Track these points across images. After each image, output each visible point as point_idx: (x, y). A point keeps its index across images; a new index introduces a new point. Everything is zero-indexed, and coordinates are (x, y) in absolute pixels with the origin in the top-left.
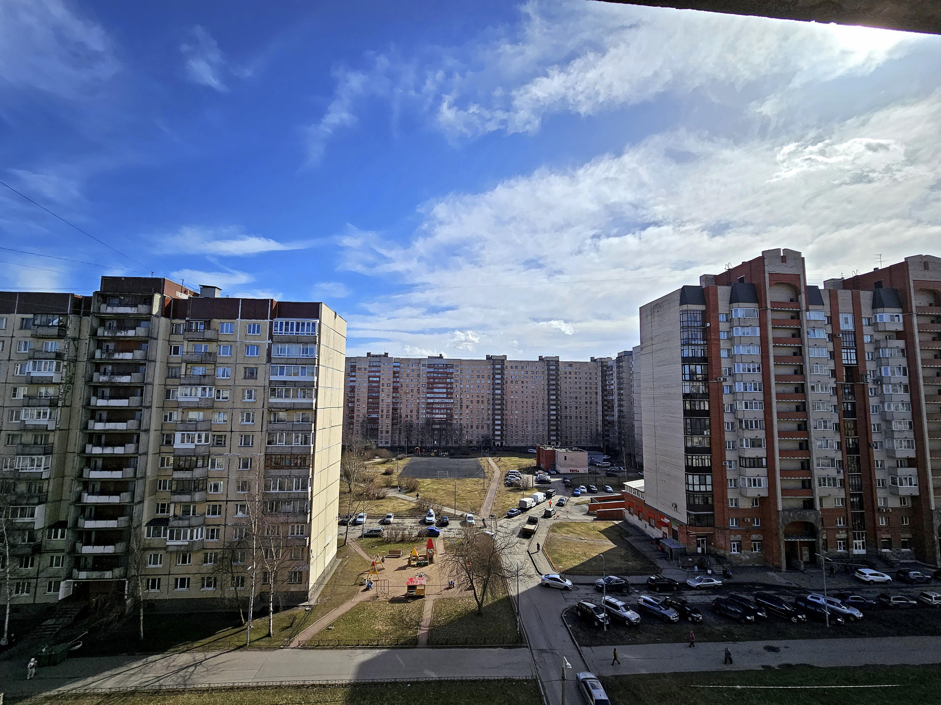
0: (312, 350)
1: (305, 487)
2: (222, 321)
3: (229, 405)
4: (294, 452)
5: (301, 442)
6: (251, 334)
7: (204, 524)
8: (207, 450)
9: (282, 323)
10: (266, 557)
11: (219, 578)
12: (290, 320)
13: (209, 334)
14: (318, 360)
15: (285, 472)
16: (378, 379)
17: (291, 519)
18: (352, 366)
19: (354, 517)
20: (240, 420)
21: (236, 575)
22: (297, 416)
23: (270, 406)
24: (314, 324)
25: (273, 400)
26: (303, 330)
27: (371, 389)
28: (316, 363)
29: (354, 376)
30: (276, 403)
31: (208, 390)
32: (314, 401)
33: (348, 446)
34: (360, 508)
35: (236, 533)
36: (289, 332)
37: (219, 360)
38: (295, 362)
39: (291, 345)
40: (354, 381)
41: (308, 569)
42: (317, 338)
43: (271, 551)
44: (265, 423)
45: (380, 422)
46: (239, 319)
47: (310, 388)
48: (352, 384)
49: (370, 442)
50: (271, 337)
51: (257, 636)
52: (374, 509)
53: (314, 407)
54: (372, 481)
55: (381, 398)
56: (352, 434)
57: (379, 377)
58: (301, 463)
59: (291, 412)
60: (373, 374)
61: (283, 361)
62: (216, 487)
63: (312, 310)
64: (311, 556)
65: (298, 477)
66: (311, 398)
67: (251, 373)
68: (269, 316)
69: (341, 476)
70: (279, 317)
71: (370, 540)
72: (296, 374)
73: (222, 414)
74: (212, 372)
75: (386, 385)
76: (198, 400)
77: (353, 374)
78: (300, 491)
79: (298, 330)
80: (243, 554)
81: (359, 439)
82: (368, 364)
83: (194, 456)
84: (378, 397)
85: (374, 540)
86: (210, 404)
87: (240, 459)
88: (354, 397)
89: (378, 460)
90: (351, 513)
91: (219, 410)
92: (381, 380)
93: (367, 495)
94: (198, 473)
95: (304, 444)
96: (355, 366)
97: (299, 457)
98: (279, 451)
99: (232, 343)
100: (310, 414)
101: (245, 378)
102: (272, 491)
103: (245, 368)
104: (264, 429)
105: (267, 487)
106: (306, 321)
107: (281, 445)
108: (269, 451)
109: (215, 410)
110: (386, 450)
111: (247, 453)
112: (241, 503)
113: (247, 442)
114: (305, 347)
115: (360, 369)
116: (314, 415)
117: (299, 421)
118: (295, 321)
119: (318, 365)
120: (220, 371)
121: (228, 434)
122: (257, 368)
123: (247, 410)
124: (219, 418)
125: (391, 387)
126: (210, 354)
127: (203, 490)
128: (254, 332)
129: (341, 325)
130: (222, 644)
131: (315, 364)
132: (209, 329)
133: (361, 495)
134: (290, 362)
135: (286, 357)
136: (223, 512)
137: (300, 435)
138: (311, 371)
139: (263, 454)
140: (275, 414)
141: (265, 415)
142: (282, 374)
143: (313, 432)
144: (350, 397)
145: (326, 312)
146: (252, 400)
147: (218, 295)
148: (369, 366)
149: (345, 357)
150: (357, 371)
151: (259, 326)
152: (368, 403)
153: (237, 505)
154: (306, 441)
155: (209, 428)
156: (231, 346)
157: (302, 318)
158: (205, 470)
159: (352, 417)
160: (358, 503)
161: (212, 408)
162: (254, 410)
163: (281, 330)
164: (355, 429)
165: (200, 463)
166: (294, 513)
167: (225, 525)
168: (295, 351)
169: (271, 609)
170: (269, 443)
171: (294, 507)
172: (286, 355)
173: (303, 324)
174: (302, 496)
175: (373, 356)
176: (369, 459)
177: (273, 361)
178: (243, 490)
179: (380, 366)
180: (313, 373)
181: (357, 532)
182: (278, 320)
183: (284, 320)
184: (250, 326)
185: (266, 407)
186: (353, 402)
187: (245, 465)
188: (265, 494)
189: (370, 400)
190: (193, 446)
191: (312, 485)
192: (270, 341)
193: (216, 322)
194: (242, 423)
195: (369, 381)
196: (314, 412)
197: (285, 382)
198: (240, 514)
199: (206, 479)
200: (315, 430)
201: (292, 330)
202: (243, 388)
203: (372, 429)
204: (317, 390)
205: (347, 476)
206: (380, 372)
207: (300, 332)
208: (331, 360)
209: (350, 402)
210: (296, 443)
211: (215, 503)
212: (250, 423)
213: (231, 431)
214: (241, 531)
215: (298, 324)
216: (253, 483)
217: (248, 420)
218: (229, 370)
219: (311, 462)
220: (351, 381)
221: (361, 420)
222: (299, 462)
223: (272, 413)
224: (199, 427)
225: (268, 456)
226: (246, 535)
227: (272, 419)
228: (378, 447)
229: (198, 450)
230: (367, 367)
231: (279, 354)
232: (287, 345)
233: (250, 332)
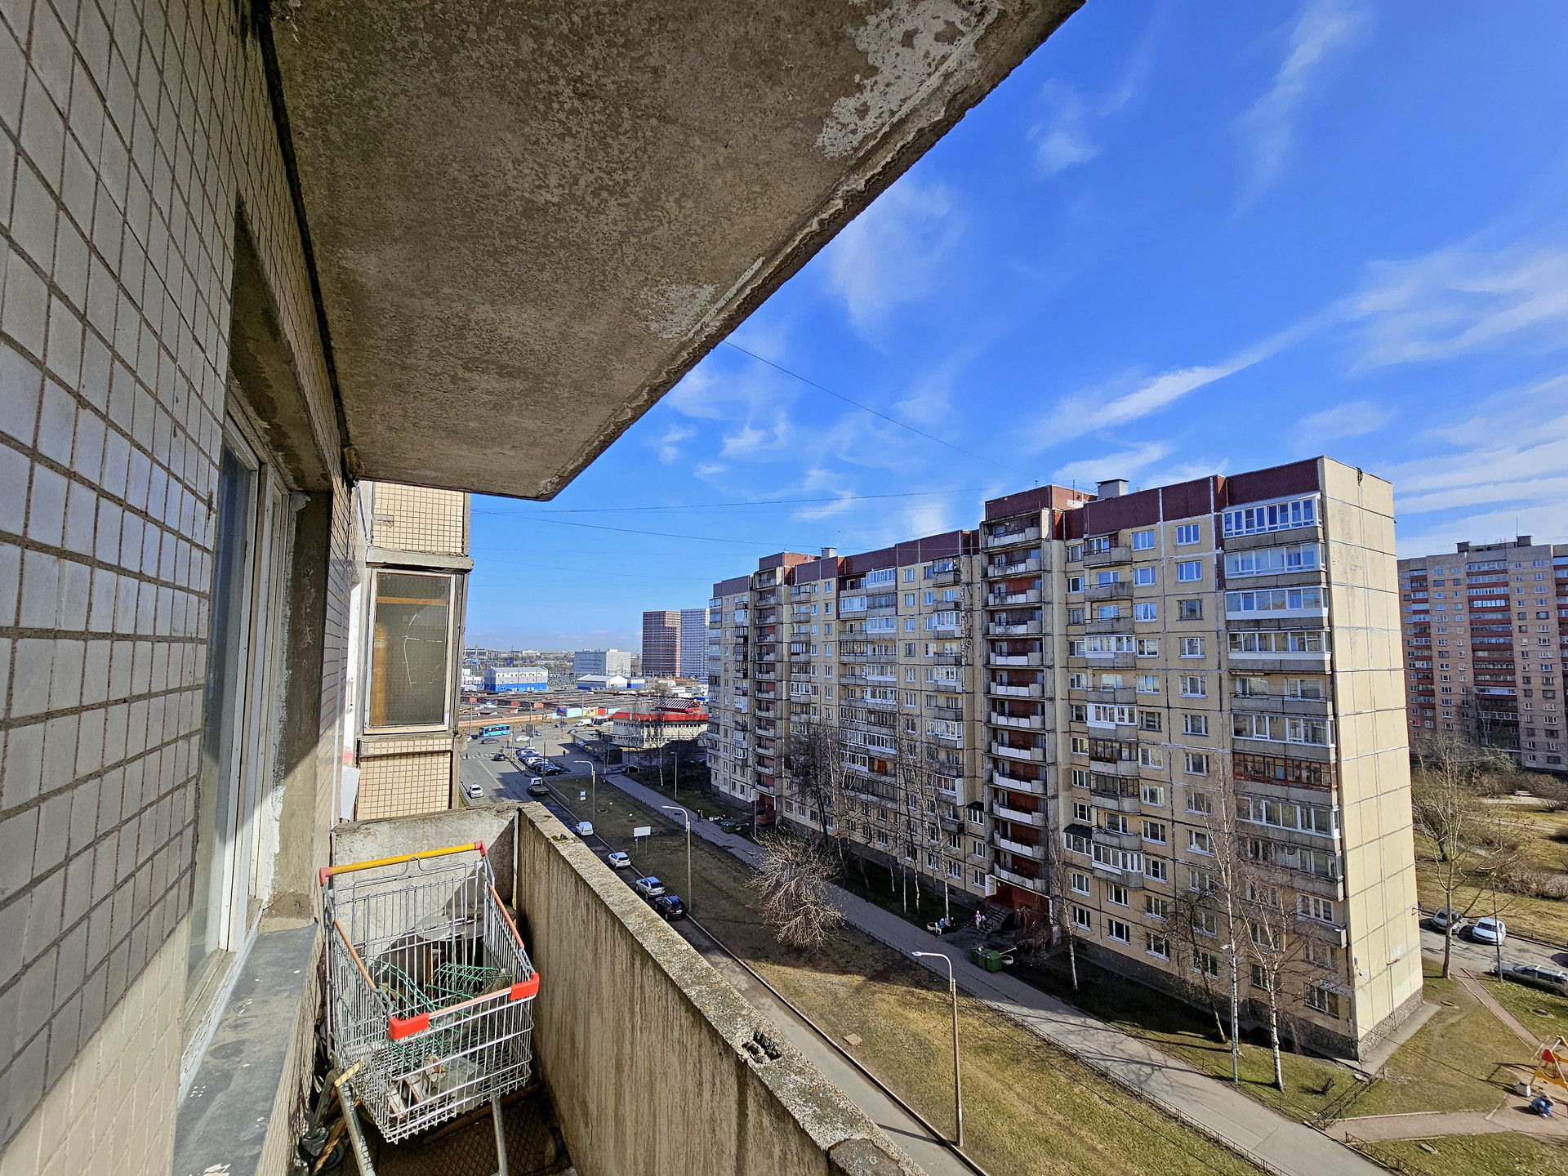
0: (1311, 557)
1: (1324, 827)
2: (1135, 530)
3: (1159, 663)
4: (1293, 753)
5: (1306, 736)
6: (1184, 543)
7: (1140, 849)
8: (1134, 734)
9: (1238, 515)
10: (1255, 940)
11: (1173, 943)
12: (1255, 506)
13: (1117, 554)
14: (1327, 574)
15: (1278, 791)
16: (1501, 603)
17: (1299, 883)
18: (1413, 579)
19: (1464, 922)
20: (1181, 690)
21: (1201, 951)
22: (1289, 687)
23: (1232, 665)
24: (1308, 504)
25: (1237, 656)
26: (1284, 519)
27: (1477, 629)
28: (1323, 579)
29: (1426, 601)
30: (1243, 661)
31: (1125, 640)
32: (1327, 657)
33: (1425, 757)
34: (1483, 906)
35: (1193, 878)
36: (1256, 527)
37: (1137, 593)
38: (1276, 583)
39: (1261, 552)
40: (1426, 612)
42: (1320, 531)
43: (1263, 932)
44: (1226, 696)
45: (1522, 707)
46: (1161, 523)
47: (1314, 631)
48: (1417, 618)
49: (1495, 754)
50: (1220, 543)
51: (1254, 1078)
52: (1532, 918)
53: (1328, 668)
54: (1513, 848)
55: (1517, 649)
56: (1434, 730)
57: (1506, 597)
58: (1308, 778)
59: (1278, 679)
60: (1482, 592)
61: (1250, 583)
62: (1153, 796)
63: (1305, 476)
65: (1306, 806)
66: (1318, 649)
67: (1192, 611)
68: (1213, 507)
69: (1416, 821)
70: (1232, 504)
71: (1526, 992)
72: (1282, 606)
73: (1150, 679)
74: (1127, 613)
75: (1531, 616)
76: (1112, 656)
77: (1420, 595)
78: (1313, 832)
79: (1273, 520)
80: (1209, 919)
81: (1458, 742)
82: (1464, 569)
83: (1116, 741)
84: (1509, 647)
85: (1539, 995)
86: (1130, 663)
87: (1187, 755)
88: (1429, 648)
89: (1523, 799)
90: (1456, 910)
91: (1145, 672)
92: (1514, 604)
93: (1505, 881)
94: (1124, 768)
95: (1314, 741)
96: (1424, 578)
97: (1303, 765)
98: (1259, 750)
99: (1153, 563)
100: (1321, 685)
101: (1181, 618)
102: (1252, 820)
103: (1180, 602)
104: (1226, 707)
105: (1242, 812)
106: (1289, 501)
107: (1261, 738)
108: (1239, 747)
109: (1139, 672)
110: (1551, 778)
111: (1198, 745)
112: (1198, 830)
113: (1196, 727)
114: (1294, 551)
115: (1437, 583)
116: (1329, 687)
117: (1294, 696)
118: (1264, 505)
119: (1328, 583)
120: (1140, 610)
121: (1164, 712)
122: (1200, 601)
123: (1191, 673)
124: (1146, 686)
125: (1553, 622)
126: (1123, 584)
127: (1133, 795)
128: (1188, 540)
129: (1378, 493)
130: (1190, 1055)
131: (1320, 583)
132: (1117, 546)
133: (1483, 874)
134: (1263, 584)
135: (1255, 574)
136: (1168, 837)
137: (1302, 724)
138: (1311, 597)
139: (1228, 751)
140: (1244, 682)
141: (1225, 682)
142: (1249, 606)
143: (1331, 718)
144: (1418, 648)
145: (1335, 477)
146: (1199, 656)
147: (1123, 491)
148: (1468, 574)
149: (1395, 559)
150: (1432, 589)
151: (1195, 528)
152: (1476, 660)
153: (1191, 832)
154: (1315, 735)
155: (1132, 700)
156: (1153, 568)
157: (1280, 496)
158: (1134, 764)
159: (1432, 693)
160: (1474, 891)
161: (1134, 668)
162: (1203, 673)
163: (1238, 526)
164: (1439, 719)
165: (1125, 754)
166: (1304, 873)
167: (1174, 861)
168: (1273, 562)
169: (1276, 1040)
170: (1238, 732)
171: (1303, 862)
172: (1254, 570)
173: (1284, 508)
174: (1319, 843)
175: (1479, 550)
176: (1494, 794)
177: (1229, 585)
178: (1198, 808)
179: (1505, 571)
180: (1317, 602)
181: (1481, 960)
182: (1231, 510)
183: (1242, 509)
184: (1180, 530)
185: (1224, 667)
186: (1429, 658)
187: (1198, 767)
188: (1239, 825)
189: (1480, 654)
190: (1112, 726)
191: (1340, 825)
192: (1220, 551)
193: (1126, 534)
194: (1185, 695)
195: (1472, 610)
196: (1329, 679)
197: (1257, 623)
198: (1195, 848)
199: (1137, 779)
200: (1335, 715)
201: (1261, 522)
202: (1180, 635)
203: (1494, 723)
204: (1330, 635)
205: (1433, 824)
206: (1506, 584)
207: (1278, 524)
208: (1359, 572)
209: (1419, 658)
210: (1294, 738)
211: (1155, 821)
212: (1199, 695)
213: (1168, 708)
214: (1202, 877)
215: (1272, 510)
216: (1214, 798)
217: (1194, 690)
218: (1154, 608)
219: (1334, 779)
220: (1415, 612)
221: (1456, 700)
222: (1305, 774)
223: (1238, 678)
224: (1119, 696)
225: (1239, 757)
226: (1211, 887)
227: (1239, 689)
228: (1521, 769)
229: (1120, 733)
230: (1462, 575)
231: (1240, 571)
232: (1254, 553)
233: (1181, 540)
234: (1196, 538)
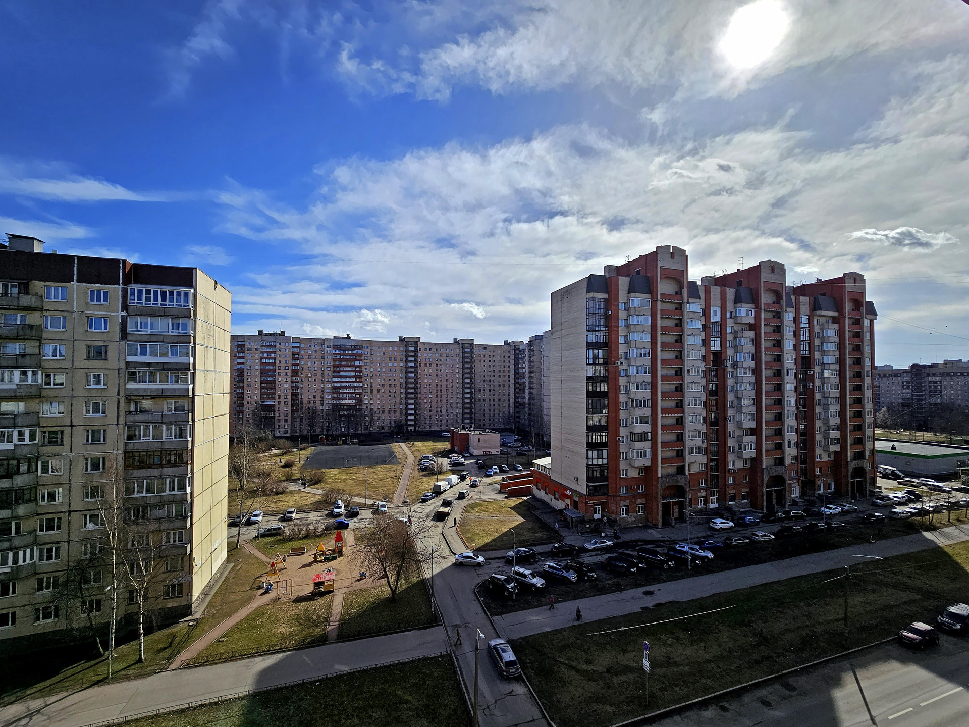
0: (185, 326)
1: (182, 487)
2: (48, 283)
3: (66, 392)
4: (166, 447)
5: (175, 435)
6: (95, 302)
7: (35, 542)
8: (35, 451)
9: (140, 291)
10: (132, 573)
11: (62, 606)
12: (153, 288)
13: (26, 300)
14: (195, 338)
15: (155, 472)
16: (273, 361)
17: (165, 525)
18: (239, 346)
19: (247, 517)
20: (84, 412)
21: (88, 600)
22: (167, 405)
23: (128, 393)
24: (186, 294)
25: (131, 386)
26: (171, 300)
27: (263, 373)
28: (192, 341)
29: (243, 358)
30: (137, 390)
31: (30, 374)
32: (191, 387)
33: (237, 438)
34: (255, 506)
35: (86, 549)
36: (152, 302)
37: (45, 336)
38: (163, 340)
39: (154, 319)
40: (243, 363)
41: (190, 580)
42: (192, 312)
43: (139, 565)
44: (122, 414)
45: (277, 409)
46: (74, 283)
47: (185, 371)
48: (239, 367)
49: (265, 432)
50: (125, 307)
51: (124, 665)
52: (272, 505)
53: (191, 393)
54: (268, 475)
55: (277, 383)
56: (242, 424)
57: (274, 359)
58: (175, 460)
59: (159, 401)
60: (266, 355)
61: (145, 338)
62: (52, 497)
63: (186, 277)
64: (194, 565)
65: (172, 477)
66: (187, 383)
67: (98, 353)
68: (121, 281)
69: (230, 472)
70: (136, 282)
71: (268, 539)
72: (166, 355)
73: (55, 405)
74: (36, 351)
75: (283, 368)
76: (15, 387)
77: (241, 355)
78: (175, 492)
79: (164, 300)
80: (97, 574)
81: (251, 429)
82: (260, 344)
83: (13, 459)
84: (274, 382)
85: (273, 539)
86: (34, 391)
87: (87, 459)
88: (243, 382)
89: (275, 451)
90: (244, 512)
91: (50, 400)
92: (277, 362)
93: (263, 491)
94: (20, 481)
95: (179, 438)
96: (244, 346)
97: (172, 453)
98: (145, 447)
99: (65, 314)
100: (186, 403)
101: (89, 358)
102: (136, 495)
103: (89, 346)
104: (122, 420)
105: (129, 491)
106: (176, 289)
107: (146, 439)
108: (130, 447)
109: (44, 400)
110: (283, 440)
111: (96, 451)
112: (92, 513)
113: (96, 437)
114: (176, 321)
115: (249, 349)
116: (191, 404)
117: (170, 411)
118: (159, 288)
119: (195, 343)
120: (49, 350)
121: (67, 431)
122: (106, 347)
123: (94, 399)
124: (50, 411)
125: (290, 370)
126: (31, 327)
127: (29, 501)
128: (99, 300)
129: (224, 296)
130: (71, 683)
131: (190, 343)
132: (27, 293)
133: (257, 491)
134: (154, 339)
135: (149, 333)
136: (64, 525)
137: (173, 427)
138: (184, 351)
139: (121, 452)
140: (136, 404)
141: (122, 404)
142: (143, 353)
143: (190, 423)
144: (239, 382)
145: (203, 281)
146: (102, 386)
147: (38, 249)
148: (262, 346)
149: (229, 335)
150: (246, 352)
151: (106, 294)
152: (262, 388)
153: (86, 516)
154: (181, 434)
155: (34, 423)
156: (64, 317)
157: (170, 285)
158: (32, 476)
159: (242, 405)
160: (252, 500)
161: (39, 396)
162: (105, 399)
163: (140, 298)
164: (245, 418)
165: (24, 467)
166: (169, 518)
167: (69, 542)
168: (162, 326)
169: (142, 631)
170: (130, 438)
171: (168, 512)
172: (149, 330)
173: (171, 293)
174: (179, 498)
175: (266, 335)
176: (264, 452)
177: (129, 338)
178: (93, 496)
179: (275, 347)
180: (188, 354)
181: (252, 532)
182: (136, 287)
183: (144, 287)
184: (92, 292)
186: (243, 387)
187: (96, 466)
188: (126, 500)
189: (263, 385)
190: (10, 447)
191: (191, 484)
192: (124, 313)
193: (38, 286)
194: (88, 415)
195: (262, 364)
196: (191, 400)
197: (149, 365)
198: (91, 526)
199: (35, 487)
200: (193, 421)
201: (156, 299)
202: (86, 371)
203: (266, 417)
204: (194, 374)
205: (237, 472)
206: (275, 353)
207: (167, 303)
208: (212, 339)
209: (238, 387)
210: (168, 436)
211: (51, 516)
212: (101, 414)
213: (72, 426)
214: (93, 547)
215: (164, 293)
216: (107, 487)
217: (96, 411)
218: (63, 349)
219: (190, 458)
220: (239, 363)
221: (252, 408)
222: (173, 458)
223: (132, 402)
224: (19, 421)
225: (128, 455)
226: (101, 550)
227: (132, 408)
228: (275, 438)
229: (19, 452)
230: (259, 347)
231: (139, 329)
232: (149, 318)
233: (92, 300)
234: (106, 300)
